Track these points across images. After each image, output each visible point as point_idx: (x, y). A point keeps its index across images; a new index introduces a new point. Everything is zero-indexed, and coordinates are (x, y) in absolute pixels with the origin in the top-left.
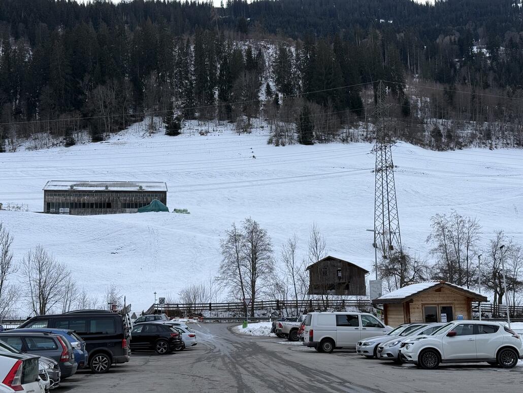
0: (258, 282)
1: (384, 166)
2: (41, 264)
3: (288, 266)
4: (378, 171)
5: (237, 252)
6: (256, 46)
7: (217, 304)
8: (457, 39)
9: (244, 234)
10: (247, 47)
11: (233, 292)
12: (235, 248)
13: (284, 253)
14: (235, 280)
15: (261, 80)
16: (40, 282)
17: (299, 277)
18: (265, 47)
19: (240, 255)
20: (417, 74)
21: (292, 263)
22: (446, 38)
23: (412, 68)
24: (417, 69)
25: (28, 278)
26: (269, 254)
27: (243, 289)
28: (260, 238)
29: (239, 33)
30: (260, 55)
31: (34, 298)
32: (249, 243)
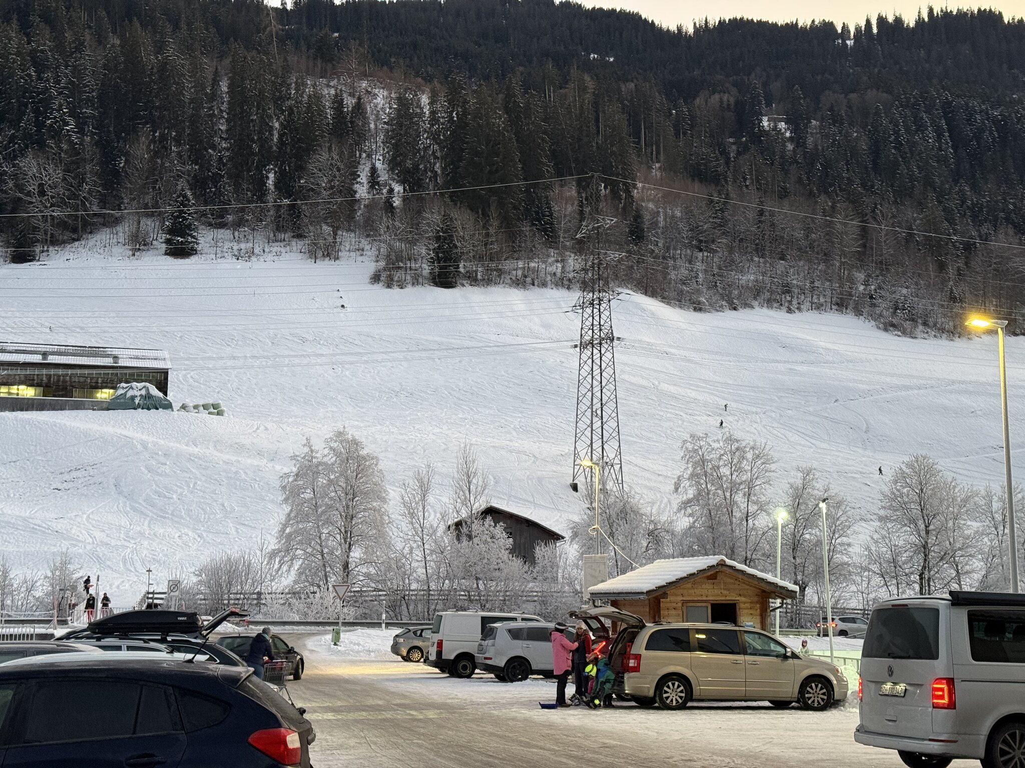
0: (356, 553)
1: (596, 337)
3: (413, 524)
4: (584, 345)
6: (351, 91)
8: (732, 100)
9: (330, 462)
10: (333, 92)
13: (407, 500)
15: (360, 157)
17: (435, 546)
18: (369, 93)
20: (658, 162)
21: (421, 518)
22: (713, 97)
23: (649, 150)
24: (658, 153)
29: (319, 62)
30: (359, 108)
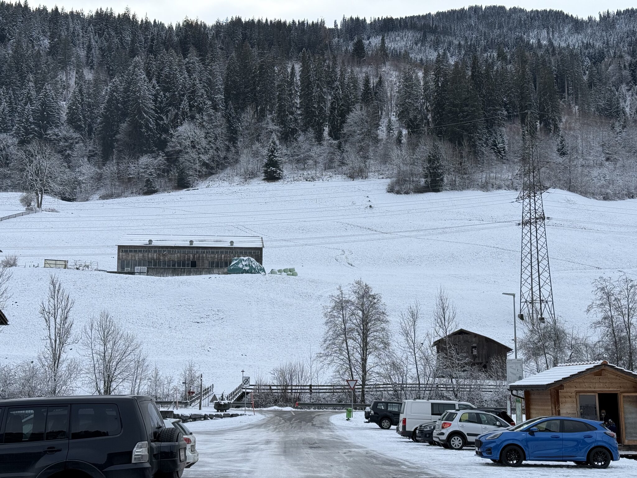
0: (371, 360)
1: (533, 217)
2: (106, 333)
3: (408, 340)
4: (524, 224)
5: (344, 322)
6: (376, 74)
7: (318, 386)
9: (353, 300)
10: (364, 75)
11: (338, 371)
12: (341, 316)
13: (404, 325)
14: (342, 357)
15: (382, 114)
16: (104, 356)
17: (422, 355)
18: (387, 74)
19: (348, 325)
20: (577, 105)
21: (413, 337)
25: (90, 350)
26: (384, 325)
27: (351, 369)
28: (373, 305)
30: (380, 83)
31: (97, 375)
32: (359, 311)
